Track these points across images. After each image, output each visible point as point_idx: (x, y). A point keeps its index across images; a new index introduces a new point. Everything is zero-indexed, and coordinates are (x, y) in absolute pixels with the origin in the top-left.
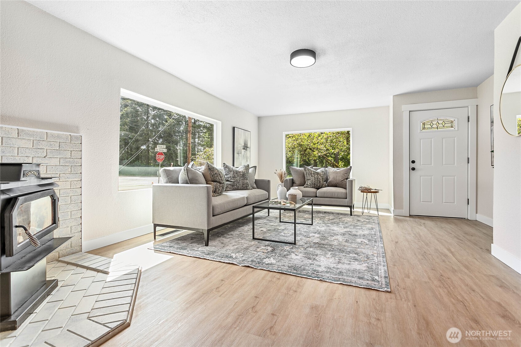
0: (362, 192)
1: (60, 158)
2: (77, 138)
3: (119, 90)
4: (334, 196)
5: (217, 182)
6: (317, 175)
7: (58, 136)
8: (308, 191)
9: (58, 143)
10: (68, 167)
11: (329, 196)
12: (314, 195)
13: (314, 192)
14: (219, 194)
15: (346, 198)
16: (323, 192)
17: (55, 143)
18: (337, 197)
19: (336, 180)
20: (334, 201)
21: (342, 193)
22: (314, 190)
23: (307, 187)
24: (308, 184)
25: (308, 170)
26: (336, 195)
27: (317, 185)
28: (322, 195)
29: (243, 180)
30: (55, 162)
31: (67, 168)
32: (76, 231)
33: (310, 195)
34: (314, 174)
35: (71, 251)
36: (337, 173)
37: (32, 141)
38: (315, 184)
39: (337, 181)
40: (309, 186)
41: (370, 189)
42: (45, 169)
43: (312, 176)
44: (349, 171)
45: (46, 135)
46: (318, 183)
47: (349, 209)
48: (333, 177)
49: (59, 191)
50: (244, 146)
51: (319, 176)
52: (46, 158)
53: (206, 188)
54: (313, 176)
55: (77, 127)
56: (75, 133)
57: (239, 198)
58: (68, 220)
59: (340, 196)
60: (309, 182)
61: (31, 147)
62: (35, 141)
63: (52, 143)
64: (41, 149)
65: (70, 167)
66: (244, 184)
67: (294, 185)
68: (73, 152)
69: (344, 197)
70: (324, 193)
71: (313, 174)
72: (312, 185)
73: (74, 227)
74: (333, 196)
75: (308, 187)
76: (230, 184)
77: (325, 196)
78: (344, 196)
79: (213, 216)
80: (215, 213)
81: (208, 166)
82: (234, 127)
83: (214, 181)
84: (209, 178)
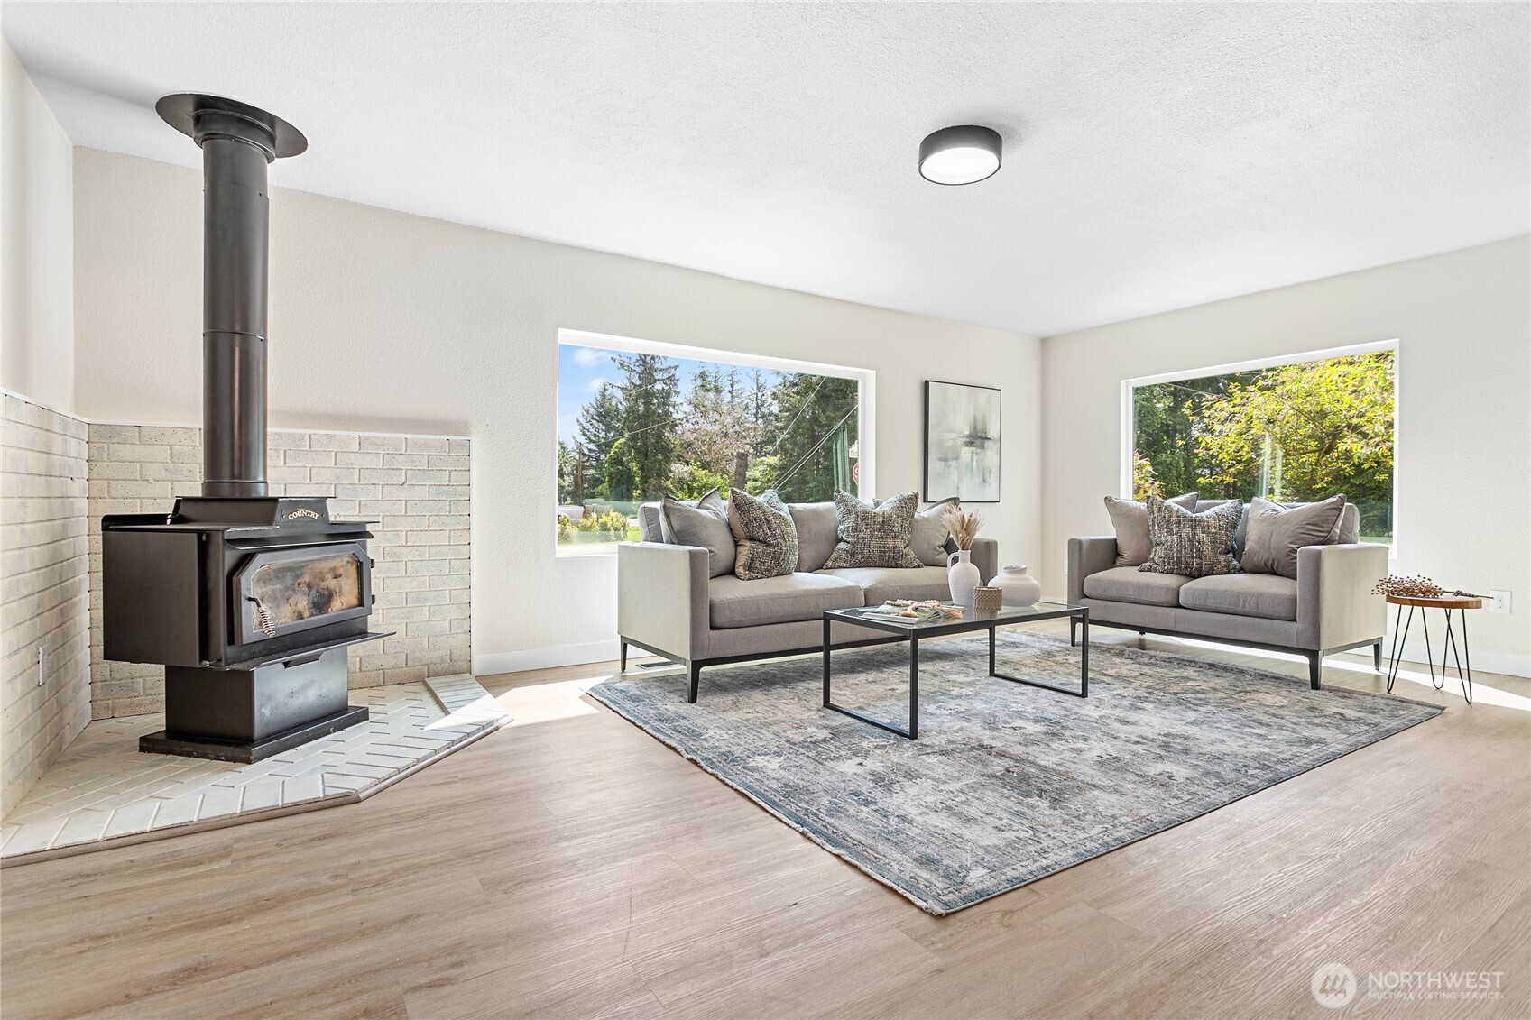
0: (1390, 600)
1: (429, 486)
2: (460, 444)
3: (556, 333)
4: (1244, 605)
5: (759, 541)
6: (1191, 527)
7: (427, 445)
8: (1146, 585)
9: (426, 457)
10: (444, 503)
11: (1224, 606)
12: (1169, 598)
13: (1168, 589)
14: (762, 574)
15: (1295, 620)
16: (1202, 590)
17: (421, 457)
18: (1254, 611)
19: (1270, 548)
20: (1242, 626)
21: (1274, 597)
22: (1170, 580)
23: (1149, 570)
24: (1156, 558)
25: (1159, 511)
26: (1253, 605)
27: (1188, 564)
28: (1199, 602)
29: (882, 538)
30: (421, 493)
31: (442, 503)
32: (460, 631)
33: (1155, 600)
34: (1179, 523)
35: (452, 668)
36: (1275, 523)
37: (381, 455)
38: (1179, 561)
39: (1274, 554)
40: (1159, 568)
41: (1436, 592)
42: (404, 505)
43: (1170, 532)
44: (1330, 513)
45: (404, 444)
46: (1193, 558)
47: (1305, 660)
48: (1259, 538)
49: (427, 550)
50: (970, 436)
51: (1199, 531)
52: (405, 485)
53: (688, 554)
54: (1175, 530)
55: (466, 423)
56: (461, 435)
57: (830, 590)
58: (446, 607)
59: (1265, 608)
60: (1157, 554)
61: (381, 467)
62: (386, 456)
63: (415, 457)
64: (397, 469)
65: (448, 502)
66: (884, 552)
67: (1119, 561)
68: (453, 474)
69: (1284, 614)
70: (1207, 593)
71: (1175, 526)
72: (1169, 564)
73: (456, 621)
74: (1240, 609)
75: (1156, 571)
76: (845, 550)
77: (1210, 604)
78: (1283, 610)
79: (713, 628)
80: (719, 622)
81: (735, 499)
82: (927, 382)
83: (752, 539)
84: (740, 531)
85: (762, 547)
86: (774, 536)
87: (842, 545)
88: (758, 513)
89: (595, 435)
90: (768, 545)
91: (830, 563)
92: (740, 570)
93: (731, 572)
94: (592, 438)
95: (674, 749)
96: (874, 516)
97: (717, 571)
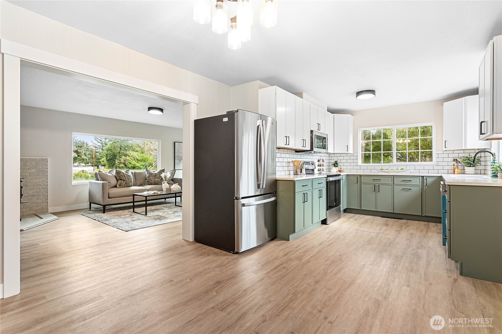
1: (36, 169)
2: (45, 159)
3: (72, 133)
7: (35, 160)
9: (35, 163)
14: (122, 187)
35: (42, 211)
37: (22, 162)
42: (29, 174)
45: (29, 160)
49: (36, 184)
52: (29, 169)
62: (24, 163)
64: (27, 165)
65: (42, 173)
68: (43, 166)
73: (44, 200)
79: (109, 198)
80: (110, 196)
81: (116, 171)
82: (175, 142)
83: (121, 180)
84: (118, 178)
85: (123, 181)
86: (126, 179)
87: (146, 180)
88: (122, 174)
89: (100, 140)
90: (124, 181)
91: (144, 184)
92: (118, 186)
93: (116, 187)
94: (99, 141)
95: (95, 220)
96: (153, 174)
97: (112, 186)
